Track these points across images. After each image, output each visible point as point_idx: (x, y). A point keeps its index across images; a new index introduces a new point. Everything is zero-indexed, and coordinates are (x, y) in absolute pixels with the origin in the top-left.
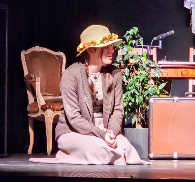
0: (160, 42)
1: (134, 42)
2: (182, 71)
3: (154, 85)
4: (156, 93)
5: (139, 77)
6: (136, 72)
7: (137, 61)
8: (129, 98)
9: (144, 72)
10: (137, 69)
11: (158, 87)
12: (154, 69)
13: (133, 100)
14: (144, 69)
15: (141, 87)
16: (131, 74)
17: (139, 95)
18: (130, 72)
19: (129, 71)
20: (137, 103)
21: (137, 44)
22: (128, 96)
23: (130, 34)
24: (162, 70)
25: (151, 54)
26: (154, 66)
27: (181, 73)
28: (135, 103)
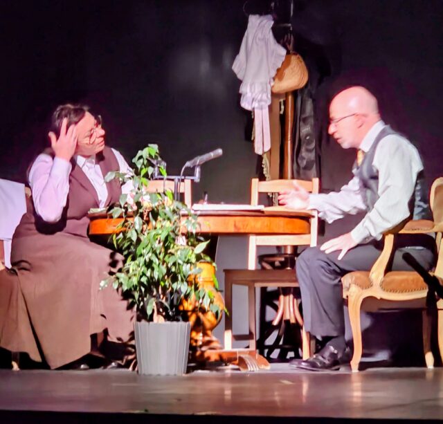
0: (198, 170)
1: (150, 170)
2: (235, 222)
3: (187, 247)
4: (189, 260)
5: (160, 232)
6: (154, 222)
7: (157, 204)
9: (167, 224)
10: (155, 218)
11: (193, 251)
12: (185, 218)
13: (148, 274)
14: (169, 219)
15: (163, 250)
16: (145, 226)
17: (159, 264)
19: (141, 221)
20: (156, 278)
21: (156, 174)
22: (141, 265)
23: (144, 157)
24: (200, 219)
25: (181, 191)
26: (186, 212)
27: (233, 226)
28: (152, 278)
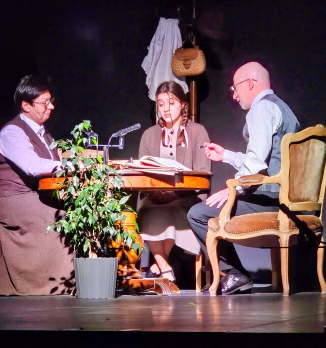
0: (121, 140)
1: (85, 140)
2: (151, 180)
3: (113, 199)
4: (115, 209)
5: (92, 189)
6: (88, 181)
8: (80, 217)
9: (98, 182)
10: (89, 178)
11: (118, 202)
12: (112, 177)
13: (84, 220)
14: (99, 178)
15: (95, 202)
16: (81, 184)
17: (93, 213)
18: (80, 182)
19: (78, 180)
21: (89, 144)
22: (78, 214)
23: (80, 130)
24: (124, 178)
26: (113, 173)
28: (87, 223)
